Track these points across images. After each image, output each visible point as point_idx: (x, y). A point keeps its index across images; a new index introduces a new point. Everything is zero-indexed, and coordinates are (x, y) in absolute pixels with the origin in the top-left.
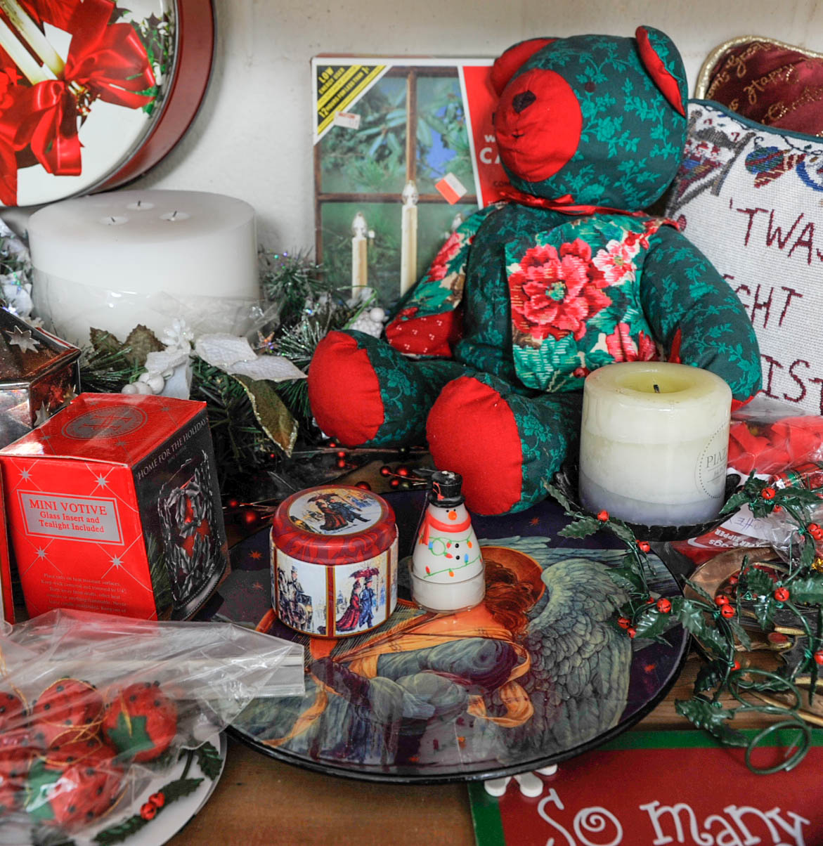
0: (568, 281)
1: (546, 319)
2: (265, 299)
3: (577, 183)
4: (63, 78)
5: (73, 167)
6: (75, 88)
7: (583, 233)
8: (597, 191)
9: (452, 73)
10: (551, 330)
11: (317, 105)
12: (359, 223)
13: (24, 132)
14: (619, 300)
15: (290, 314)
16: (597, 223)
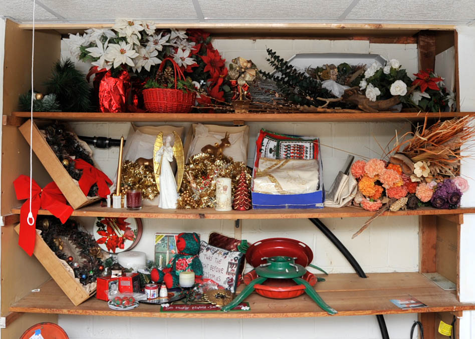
0: (184, 263)
1: (180, 268)
2: (147, 266)
3: (186, 251)
4: (123, 237)
5: (123, 248)
6: (124, 238)
7: (185, 257)
8: (188, 252)
9: (173, 236)
10: (181, 269)
11: (155, 240)
12: (161, 256)
13: (117, 243)
14: (189, 265)
15: (150, 268)
16: (187, 256)
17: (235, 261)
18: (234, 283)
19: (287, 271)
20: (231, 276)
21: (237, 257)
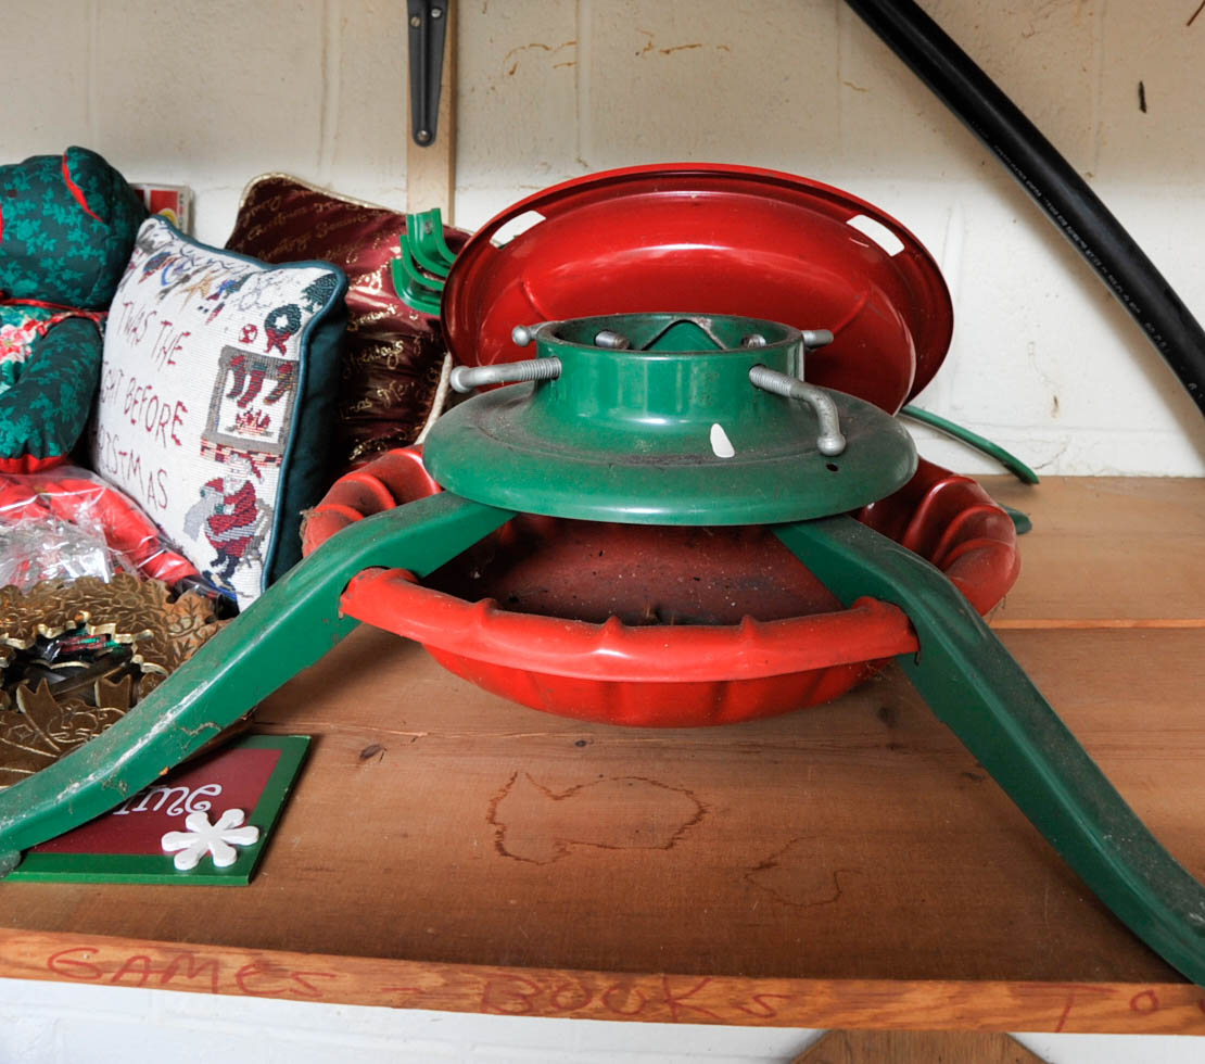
17: (277, 338)
18: (263, 528)
19: (721, 444)
20: (235, 474)
21: (291, 311)
